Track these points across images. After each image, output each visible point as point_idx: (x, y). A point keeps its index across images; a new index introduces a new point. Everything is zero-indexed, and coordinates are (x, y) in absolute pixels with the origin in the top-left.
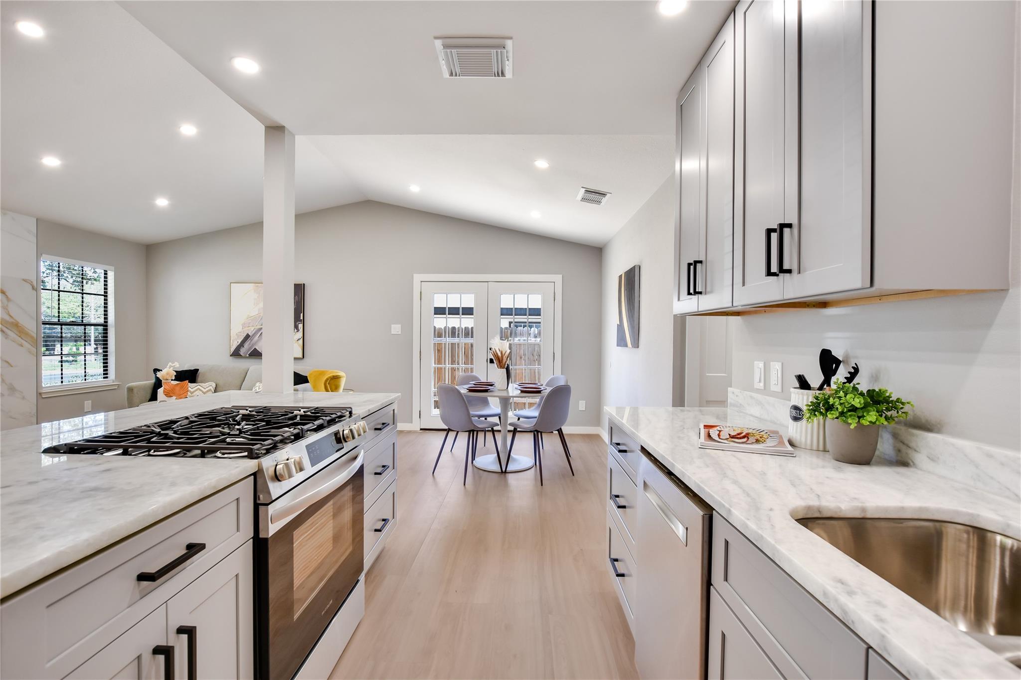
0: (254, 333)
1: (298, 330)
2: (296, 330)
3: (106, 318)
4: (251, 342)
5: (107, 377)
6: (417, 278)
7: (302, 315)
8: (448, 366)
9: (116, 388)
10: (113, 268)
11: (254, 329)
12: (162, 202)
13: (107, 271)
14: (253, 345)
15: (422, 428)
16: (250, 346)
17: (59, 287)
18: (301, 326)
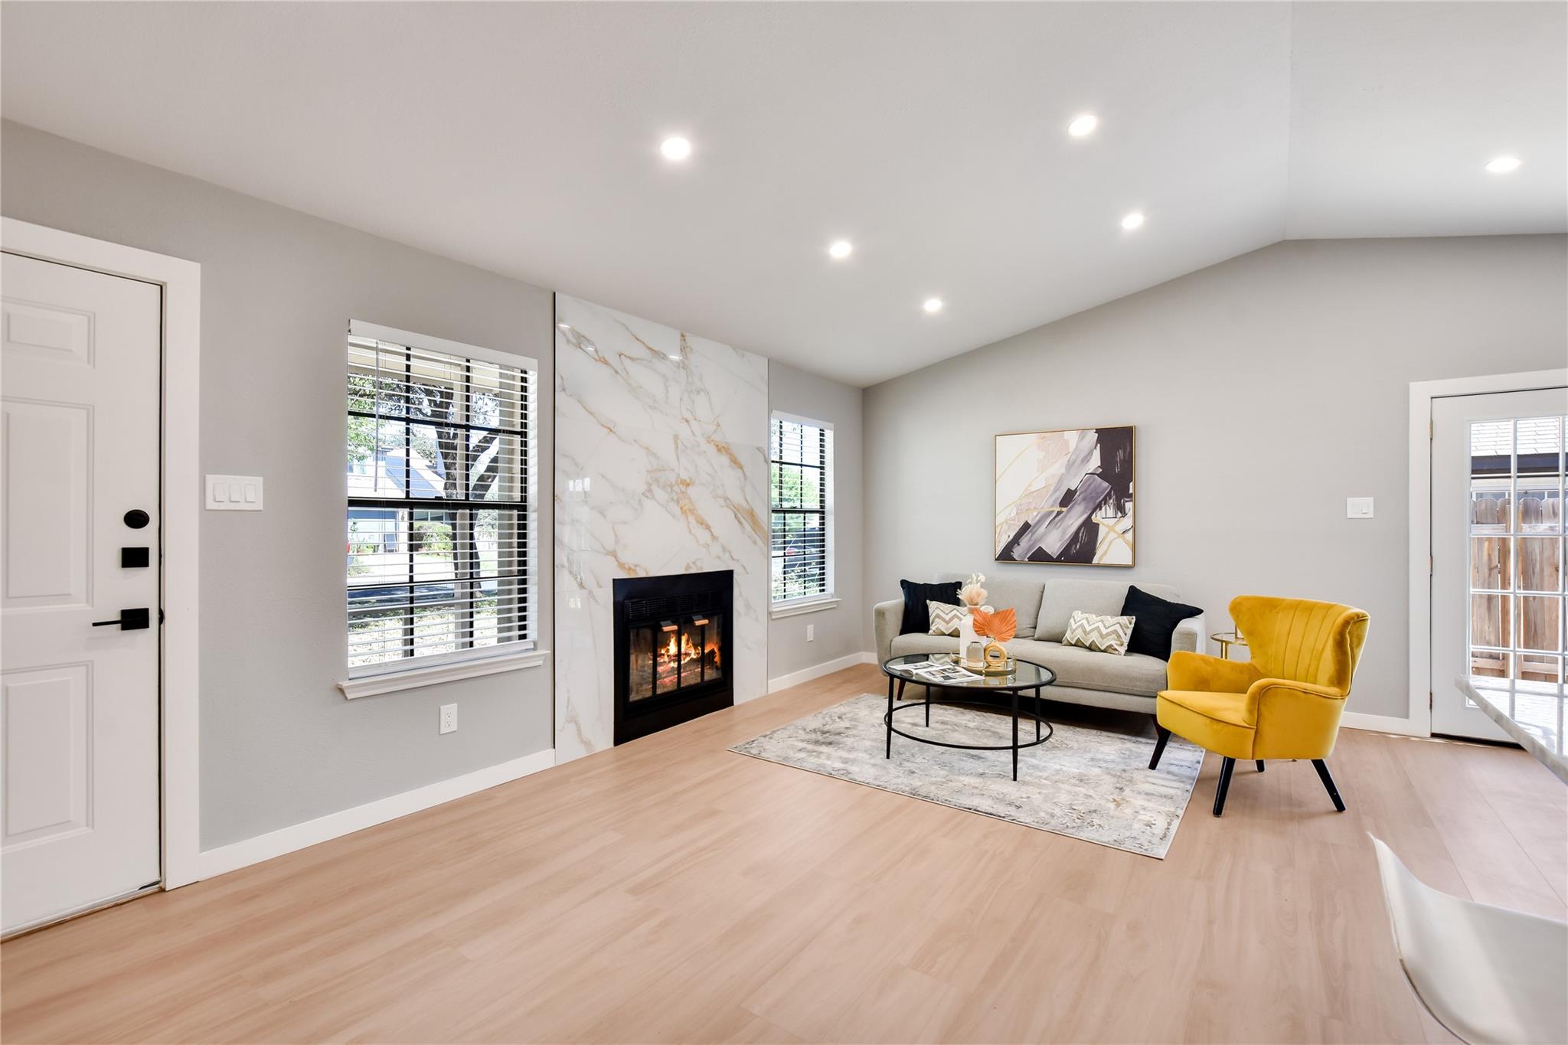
0: (1039, 521)
1: (1124, 514)
2: (1119, 514)
3: (822, 502)
4: (1032, 535)
5: (823, 590)
6: (1420, 392)
7: (1131, 484)
8: (1515, 592)
9: (835, 606)
10: (832, 425)
11: (1039, 513)
12: (933, 305)
13: (823, 430)
14: (1035, 542)
15: (1434, 731)
16: (1031, 543)
17: (781, 457)
18: (1129, 506)
